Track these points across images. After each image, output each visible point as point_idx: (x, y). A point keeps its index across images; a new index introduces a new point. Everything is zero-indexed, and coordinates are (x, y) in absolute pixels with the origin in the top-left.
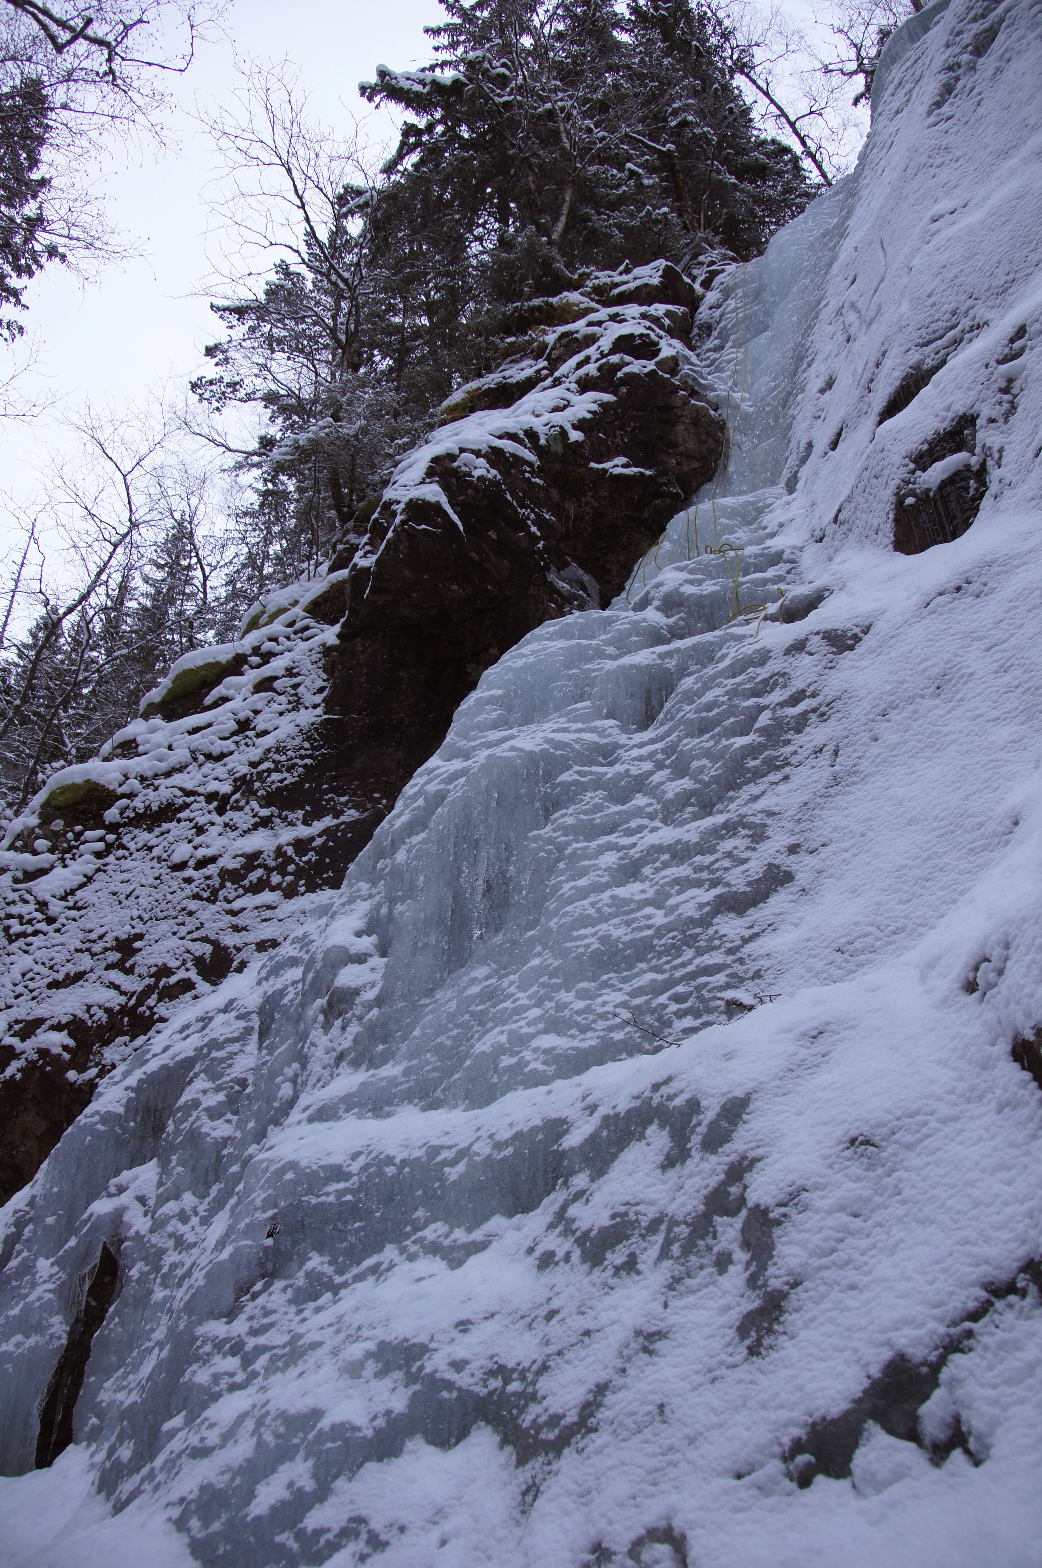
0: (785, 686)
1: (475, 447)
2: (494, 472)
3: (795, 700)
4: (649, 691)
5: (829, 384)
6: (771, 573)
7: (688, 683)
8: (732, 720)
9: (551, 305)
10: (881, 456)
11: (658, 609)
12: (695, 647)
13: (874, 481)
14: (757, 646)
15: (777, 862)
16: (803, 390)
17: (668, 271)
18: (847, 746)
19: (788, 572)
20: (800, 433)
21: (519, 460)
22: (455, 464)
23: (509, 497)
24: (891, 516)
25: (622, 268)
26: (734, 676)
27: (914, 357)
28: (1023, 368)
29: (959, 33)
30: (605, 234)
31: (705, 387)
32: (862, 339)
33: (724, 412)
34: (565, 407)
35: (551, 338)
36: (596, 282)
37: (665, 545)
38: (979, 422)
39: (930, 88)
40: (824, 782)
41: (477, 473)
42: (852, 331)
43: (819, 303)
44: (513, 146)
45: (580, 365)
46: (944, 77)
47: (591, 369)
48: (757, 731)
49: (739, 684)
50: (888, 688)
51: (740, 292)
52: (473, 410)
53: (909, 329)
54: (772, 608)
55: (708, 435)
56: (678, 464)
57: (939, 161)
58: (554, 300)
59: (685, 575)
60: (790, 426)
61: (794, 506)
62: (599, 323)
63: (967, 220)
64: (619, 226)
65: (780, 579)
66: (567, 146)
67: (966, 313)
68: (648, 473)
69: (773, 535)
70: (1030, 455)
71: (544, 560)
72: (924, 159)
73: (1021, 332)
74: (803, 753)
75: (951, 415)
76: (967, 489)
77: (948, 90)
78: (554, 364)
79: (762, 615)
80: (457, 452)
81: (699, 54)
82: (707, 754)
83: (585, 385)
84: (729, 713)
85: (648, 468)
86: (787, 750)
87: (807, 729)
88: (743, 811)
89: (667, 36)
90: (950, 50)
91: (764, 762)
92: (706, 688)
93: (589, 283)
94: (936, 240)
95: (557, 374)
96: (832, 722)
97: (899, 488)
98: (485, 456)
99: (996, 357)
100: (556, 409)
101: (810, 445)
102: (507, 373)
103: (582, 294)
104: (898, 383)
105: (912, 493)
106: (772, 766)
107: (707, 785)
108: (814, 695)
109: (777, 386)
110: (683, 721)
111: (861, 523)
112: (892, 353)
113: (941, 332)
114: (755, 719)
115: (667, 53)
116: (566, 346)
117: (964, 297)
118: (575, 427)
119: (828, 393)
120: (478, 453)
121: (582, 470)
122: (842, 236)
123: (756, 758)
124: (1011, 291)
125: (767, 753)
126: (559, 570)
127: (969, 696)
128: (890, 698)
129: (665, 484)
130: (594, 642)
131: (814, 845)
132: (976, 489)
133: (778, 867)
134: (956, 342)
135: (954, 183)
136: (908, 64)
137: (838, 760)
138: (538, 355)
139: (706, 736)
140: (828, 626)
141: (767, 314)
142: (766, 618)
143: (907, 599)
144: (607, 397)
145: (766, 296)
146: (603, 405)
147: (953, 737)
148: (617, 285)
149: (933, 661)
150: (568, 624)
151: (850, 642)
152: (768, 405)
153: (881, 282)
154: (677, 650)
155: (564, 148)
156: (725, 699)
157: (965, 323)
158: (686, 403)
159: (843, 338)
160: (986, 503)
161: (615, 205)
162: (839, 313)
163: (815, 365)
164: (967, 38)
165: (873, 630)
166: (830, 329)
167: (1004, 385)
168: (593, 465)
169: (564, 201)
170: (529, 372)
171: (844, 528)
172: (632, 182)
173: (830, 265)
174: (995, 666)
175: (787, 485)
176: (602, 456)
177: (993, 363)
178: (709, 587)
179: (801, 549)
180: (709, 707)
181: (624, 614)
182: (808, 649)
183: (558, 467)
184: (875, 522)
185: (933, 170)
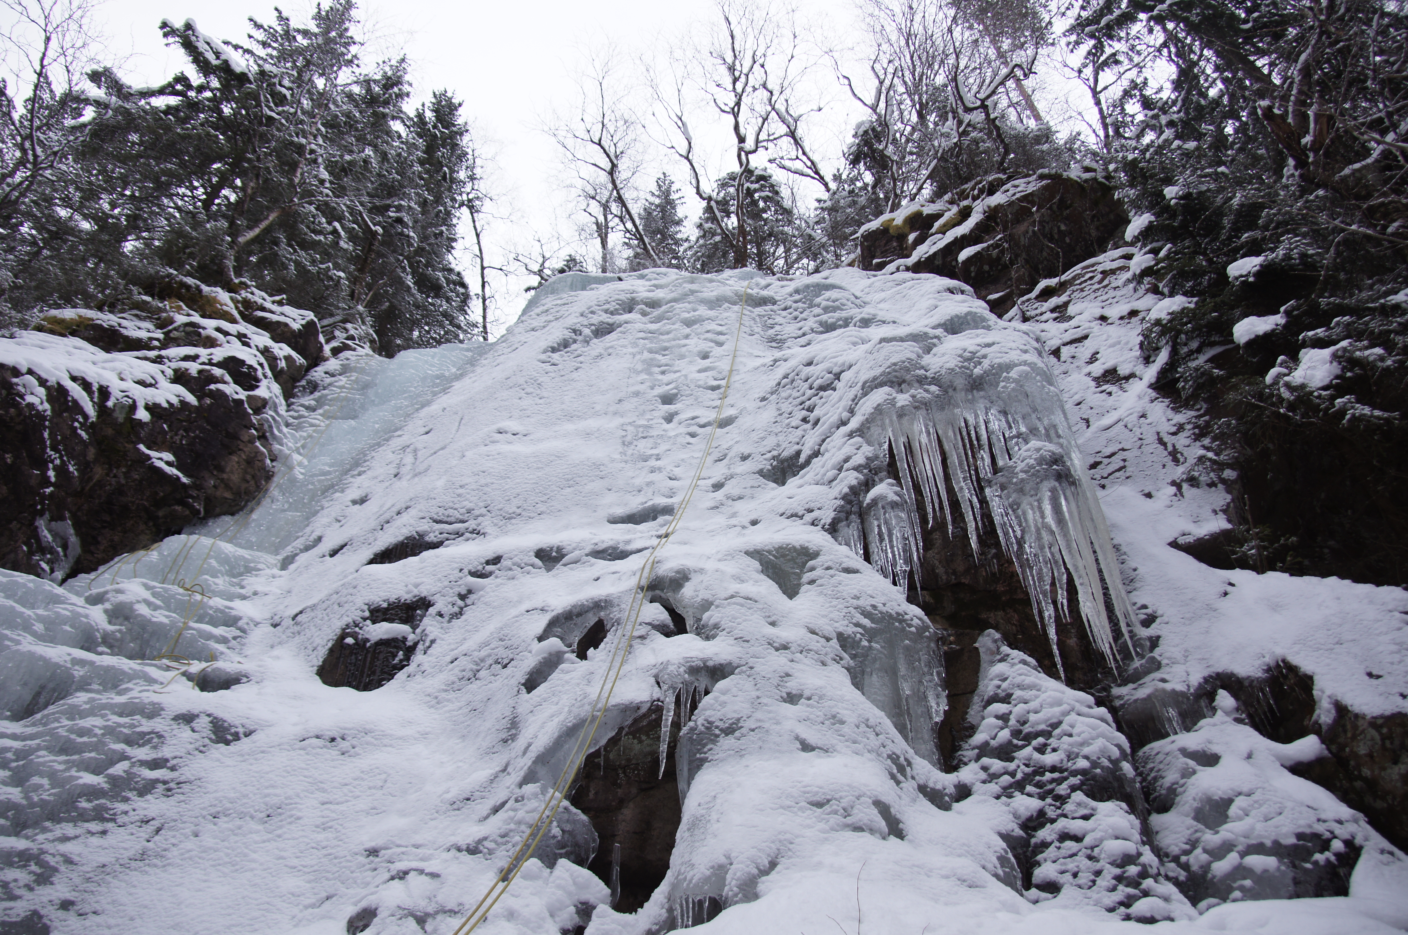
0: (155, 747)
1: (44, 375)
2: (47, 406)
3: (155, 764)
4: (43, 687)
5: (362, 501)
6: (220, 631)
7: (81, 698)
8: (93, 754)
9: (200, 291)
10: (351, 591)
11: (106, 611)
12: (108, 669)
13: (336, 607)
14: (155, 698)
15: (43, 912)
16: (343, 491)
17: (310, 326)
18: (170, 829)
19: (235, 638)
20: (319, 525)
21: (77, 407)
22: (15, 380)
23: (46, 435)
24: (330, 645)
25: (277, 298)
26: (121, 715)
27: (424, 526)
28: (482, 589)
29: (593, 313)
30: (283, 263)
31: (275, 437)
32: (403, 483)
33: (278, 467)
34: (151, 385)
35: (180, 319)
36: (250, 296)
37: (153, 555)
38: (432, 610)
39: (557, 333)
40: (131, 853)
41: (30, 399)
42: (403, 470)
43: (396, 430)
44: (254, 151)
45: (186, 358)
46: (568, 335)
47: (193, 368)
48: (108, 776)
49: (119, 725)
50: (232, 795)
51: (354, 376)
52: (74, 333)
53: (434, 502)
54: (196, 667)
55: (253, 477)
56: (215, 486)
57: (529, 390)
58: (205, 289)
59: (147, 595)
60: (317, 512)
61: (277, 582)
62: (226, 334)
63: (520, 448)
64: (297, 264)
65: (224, 640)
66: (297, 180)
67: (476, 518)
68: (185, 480)
69: (244, 598)
70: (449, 659)
71: (42, 503)
72: (522, 381)
73: (496, 560)
74: (133, 816)
75: (416, 592)
76: (395, 656)
77: (565, 344)
78: (168, 342)
79: (184, 668)
80: (24, 370)
81: (444, 178)
82: (52, 775)
83: (180, 377)
84: (94, 747)
85: (186, 475)
86: (121, 807)
87: (149, 797)
88: (46, 846)
89: (430, 149)
90: (581, 319)
91: (94, 809)
92: (92, 712)
93: (244, 294)
94: (492, 448)
95: (163, 353)
96: (172, 801)
97: (348, 626)
98: (48, 389)
99: (470, 567)
100: (142, 383)
101: (320, 539)
102: (124, 323)
103: (232, 299)
104: (401, 538)
105: (355, 635)
106: (100, 815)
107: (32, 805)
108: (173, 769)
109: (329, 473)
110: (52, 733)
111: (309, 634)
112: (412, 512)
113: (452, 519)
114: (112, 763)
115: (422, 162)
116: (188, 334)
117: (482, 504)
118: (147, 408)
119: (357, 506)
120: (43, 382)
121: (130, 446)
122: (445, 391)
123: (89, 801)
124: (513, 521)
125: (103, 801)
126: (52, 519)
127: (287, 836)
128: (229, 805)
129: (192, 497)
130: (28, 612)
131: (87, 909)
132: (401, 661)
133: (41, 917)
134: (459, 534)
135: (528, 412)
136: (559, 302)
137: (157, 838)
138: (162, 324)
139: (63, 758)
140: (220, 714)
141: (363, 407)
142: (184, 674)
143: (295, 725)
144: (191, 399)
145: (371, 392)
146: (183, 403)
147: (254, 865)
148: (263, 309)
149: (278, 791)
150: (16, 582)
151: (229, 737)
152: (313, 484)
153: (443, 449)
154: (92, 663)
155: (291, 180)
156: (100, 732)
157: (471, 524)
158: (252, 441)
159: (394, 471)
160: (401, 675)
161: (306, 245)
162: (404, 448)
163: (363, 477)
164: (595, 319)
165: (253, 737)
166: (391, 456)
167: (464, 592)
168: (142, 447)
169: (266, 218)
170: (143, 335)
171: (297, 628)
172: (330, 237)
173: (423, 406)
174: (319, 821)
175: (284, 560)
176: (155, 443)
177: (466, 571)
178: (161, 617)
179: (257, 624)
180: (83, 732)
181: (74, 599)
182: (194, 724)
183: (110, 432)
184: (318, 641)
185: (522, 394)
